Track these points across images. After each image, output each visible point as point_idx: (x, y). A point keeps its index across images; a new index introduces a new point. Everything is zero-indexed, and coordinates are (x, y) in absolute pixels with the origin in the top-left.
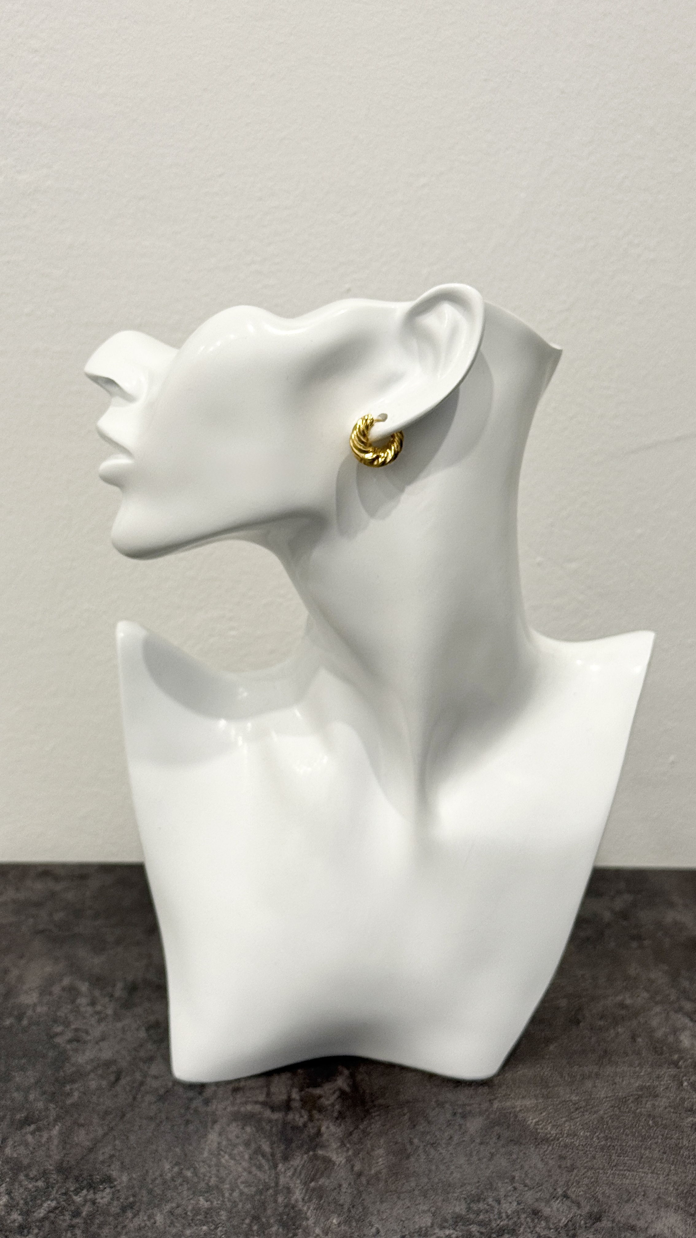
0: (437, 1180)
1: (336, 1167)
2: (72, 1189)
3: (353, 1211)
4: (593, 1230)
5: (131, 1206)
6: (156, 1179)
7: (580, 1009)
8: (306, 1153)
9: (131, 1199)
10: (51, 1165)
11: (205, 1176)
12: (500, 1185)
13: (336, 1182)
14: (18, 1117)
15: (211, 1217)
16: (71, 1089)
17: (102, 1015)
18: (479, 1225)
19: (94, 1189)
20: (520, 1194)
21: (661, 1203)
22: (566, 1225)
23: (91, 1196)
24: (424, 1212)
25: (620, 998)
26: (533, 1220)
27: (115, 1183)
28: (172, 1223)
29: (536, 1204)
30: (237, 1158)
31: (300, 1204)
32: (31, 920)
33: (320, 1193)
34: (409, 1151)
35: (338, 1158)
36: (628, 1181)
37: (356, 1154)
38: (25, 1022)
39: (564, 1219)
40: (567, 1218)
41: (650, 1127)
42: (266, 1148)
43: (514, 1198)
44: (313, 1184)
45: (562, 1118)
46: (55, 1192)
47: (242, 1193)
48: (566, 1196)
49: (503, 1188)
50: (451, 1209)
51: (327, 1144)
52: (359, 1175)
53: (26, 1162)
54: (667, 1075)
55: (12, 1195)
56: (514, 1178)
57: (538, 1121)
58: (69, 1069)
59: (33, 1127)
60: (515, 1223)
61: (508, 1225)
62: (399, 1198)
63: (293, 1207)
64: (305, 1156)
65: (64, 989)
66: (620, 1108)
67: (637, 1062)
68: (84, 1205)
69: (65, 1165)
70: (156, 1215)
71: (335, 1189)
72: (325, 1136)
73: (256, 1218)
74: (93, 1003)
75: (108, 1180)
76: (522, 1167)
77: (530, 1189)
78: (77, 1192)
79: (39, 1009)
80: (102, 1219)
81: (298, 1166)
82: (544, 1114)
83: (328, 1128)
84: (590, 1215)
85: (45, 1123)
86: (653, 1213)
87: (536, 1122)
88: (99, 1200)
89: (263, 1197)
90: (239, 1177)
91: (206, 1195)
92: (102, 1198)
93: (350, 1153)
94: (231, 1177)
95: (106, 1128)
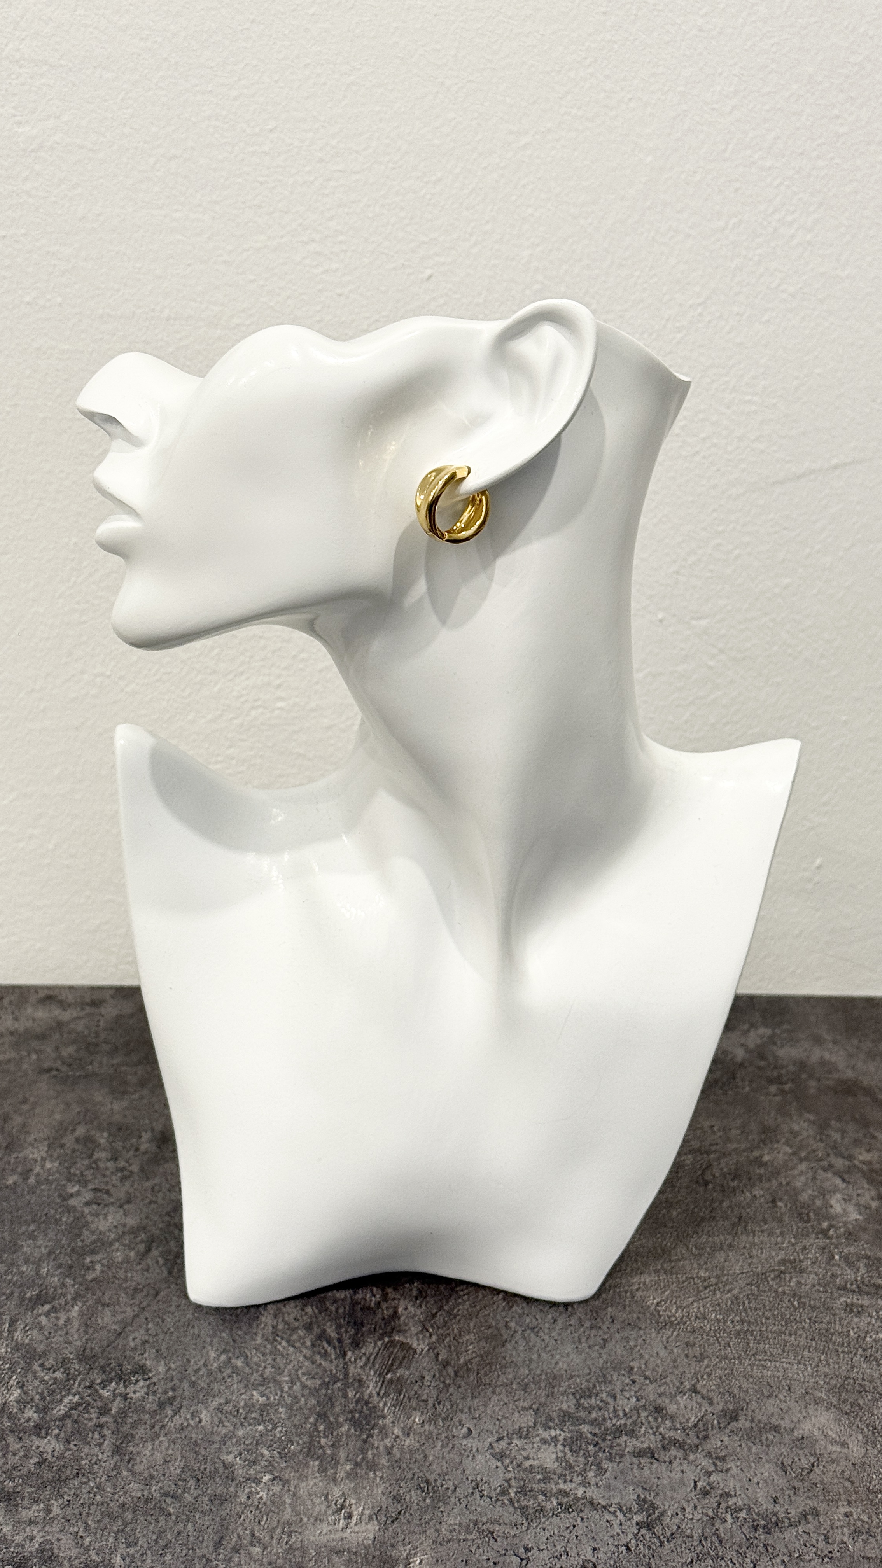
0: (539, 1372)
1: (417, 1356)
2: (98, 1381)
3: (439, 1408)
4: (727, 1431)
5: (171, 1401)
6: (199, 1369)
7: (709, 1166)
8: (380, 1339)
9: (170, 1393)
10: (71, 1353)
11: (260, 1366)
12: (615, 1378)
13: (417, 1374)
14: (28, 1295)
15: (268, 1414)
16: (91, 1262)
17: (126, 1173)
18: (592, 1425)
19: (124, 1383)
20: (640, 1389)
21: (809, 1398)
22: (695, 1426)
23: (121, 1389)
24: (524, 1409)
25: (756, 1153)
26: (656, 1419)
27: (150, 1375)
28: (221, 1422)
29: (659, 1401)
30: (298, 1345)
31: (376, 1398)
32: (34, 1056)
33: (398, 1385)
34: (505, 1337)
35: (420, 1345)
36: (769, 1372)
37: (441, 1339)
38: (32, 1180)
39: (693, 1418)
40: (696, 1417)
41: (795, 1309)
42: (332, 1333)
43: (633, 1393)
44: (389, 1376)
45: (689, 1297)
46: (76, 1385)
47: (304, 1386)
48: (694, 1390)
49: (619, 1381)
50: (556, 1406)
51: (407, 1328)
52: (446, 1364)
53: (41, 1348)
54: (815, 1245)
55: (25, 1388)
56: (632, 1368)
57: (660, 1302)
58: (88, 1237)
59: (47, 1307)
60: (634, 1422)
61: (625, 1424)
62: (494, 1392)
63: (367, 1403)
64: (380, 1343)
65: (77, 1140)
66: (758, 1287)
67: (778, 1231)
68: (114, 1400)
69: (88, 1351)
70: (201, 1413)
71: (416, 1382)
72: (402, 1319)
73: (322, 1416)
74: (115, 1159)
75: (142, 1370)
76: (641, 1356)
77: (651, 1382)
78: (104, 1384)
79: (48, 1165)
80: (135, 1417)
81: (371, 1354)
82: (666, 1293)
83: (406, 1309)
84: (724, 1412)
85: (62, 1301)
86: (800, 1411)
87: (658, 1304)
88: (131, 1395)
89: (329, 1391)
90: (301, 1367)
91: (260, 1388)
92: (134, 1392)
93: (434, 1338)
94: (290, 1367)
95: (136, 1309)
